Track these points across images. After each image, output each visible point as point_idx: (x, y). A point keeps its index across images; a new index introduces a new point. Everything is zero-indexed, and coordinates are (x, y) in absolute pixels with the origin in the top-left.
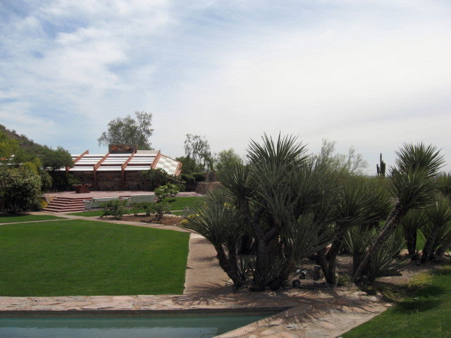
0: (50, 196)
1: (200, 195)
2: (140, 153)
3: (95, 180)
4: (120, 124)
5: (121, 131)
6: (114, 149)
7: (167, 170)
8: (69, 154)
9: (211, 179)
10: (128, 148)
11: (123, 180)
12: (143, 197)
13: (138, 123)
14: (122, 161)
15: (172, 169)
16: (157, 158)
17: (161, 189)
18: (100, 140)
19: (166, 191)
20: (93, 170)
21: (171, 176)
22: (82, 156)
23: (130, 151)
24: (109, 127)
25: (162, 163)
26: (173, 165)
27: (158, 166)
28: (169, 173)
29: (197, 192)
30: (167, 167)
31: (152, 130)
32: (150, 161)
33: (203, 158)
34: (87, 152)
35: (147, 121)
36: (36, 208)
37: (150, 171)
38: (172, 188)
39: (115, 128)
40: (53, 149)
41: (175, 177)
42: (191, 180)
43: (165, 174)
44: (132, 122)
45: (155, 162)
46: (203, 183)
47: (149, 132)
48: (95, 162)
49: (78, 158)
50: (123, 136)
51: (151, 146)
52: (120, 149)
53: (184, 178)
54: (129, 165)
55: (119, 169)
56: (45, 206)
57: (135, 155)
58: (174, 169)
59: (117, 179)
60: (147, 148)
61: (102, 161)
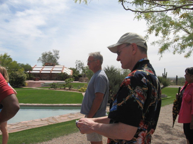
0: (27, 82)
1: (80, 82)
2: (56, 66)
3: (40, 76)
4: (46, 54)
5: (47, 57)
6: (46, 64)
7: (67, 73)
8: (31, 66)
9: (85, 77)
10: (52, 64)
11: (51, 76)
12: (61, 82)
13: (53, 54)
14: (50, 69)
15: (69, 73)
16: (63, 68)
17: (67, 80)
18: (38, 60)
19: (69, 81)
20: (39, 72)
21: (69, 75)
22: (34, 67)
23: (53, 65)
24: (42, 55)
25: (65, 70)
27: (64, 71)
28: (69, 74)
29: (79, 81)
30: (68, 72)
31: (59, 57)
32: (61, 69)
33: (82, 69)
34: (36, 66)
35: (57, 53)
36: (24, 86)
37: (61, 73)
38: (71, 80)
39: (44, 56)
40: (24, 64)
41: (71, 75)
42: (77, 77)
43: (67, 74)
44: (51, 53)
45: (63, 69)
46: (81, 78)
47: (58, 58)
48: (40, 69)
49: (33, 68)
50: (48, 59)
51: (59, 63)
52: (48, 65)
53: (74, 76)
54: (53, 71)
55: (50, 72)
56: (27, 85)
57: (55, 67)
58: (70, 72)
59: (48, 76)
60: (57, 64)
61: (42, 69)
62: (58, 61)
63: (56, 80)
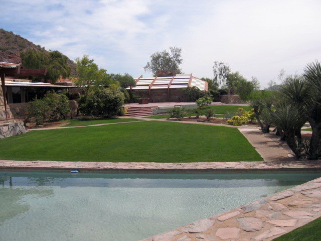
0: (127, 106)
1: (224, 104)
2: (177, 76)
3: (150, 95)
4: (159, 56)
5: (160, 60)
6: (159, 74)
7: (199, 88)
8: (133, 79)
9: (232, 93)
10: (169, 72)
11: (169, 95)
12: (189, 105)
13: (171, 55)
14: (167, 82)
15: (202, 87)
16: (190, 79)
17: (200, 100)
18: (146, 67)
19: (203, 101)
20: (148, 88)
21: (202, 92)
22: (139, 79)
23: (171, 75)
24: (151, 59)
25: (194, 82)
26: (202, 84)
27: (192, 85)
28: (201, 90)
29: (222, 102)
30: (199, 85)
31: (181, 60)
32: (187, 81)
33: (226, 79)
34: (141, 76)
35: (178, 53)
36: (120, 114)
37: (187, 88)
38: (207, 99)
39: (156, 59)
40: (121, 75)
41: (205, 91)
42: (217, 94)
43: (199, 90)
44: (167, 54)
45: (190, 81)
46: (226, 95)
47: (179, 62)
48: (149, 83)
49: (137, 80)
50: (162, 64)
51: (182, 71)
52: (164, 74)
53: (211, 92)
54: (172, 84)
55: (166, 87)
56: (126, 112)
57: (175, 77)
58: (204, 86)
59: (164, 94)
60: (179, 72)
61: (153, 82)
62: (180, 67)
63: (179, 101)
